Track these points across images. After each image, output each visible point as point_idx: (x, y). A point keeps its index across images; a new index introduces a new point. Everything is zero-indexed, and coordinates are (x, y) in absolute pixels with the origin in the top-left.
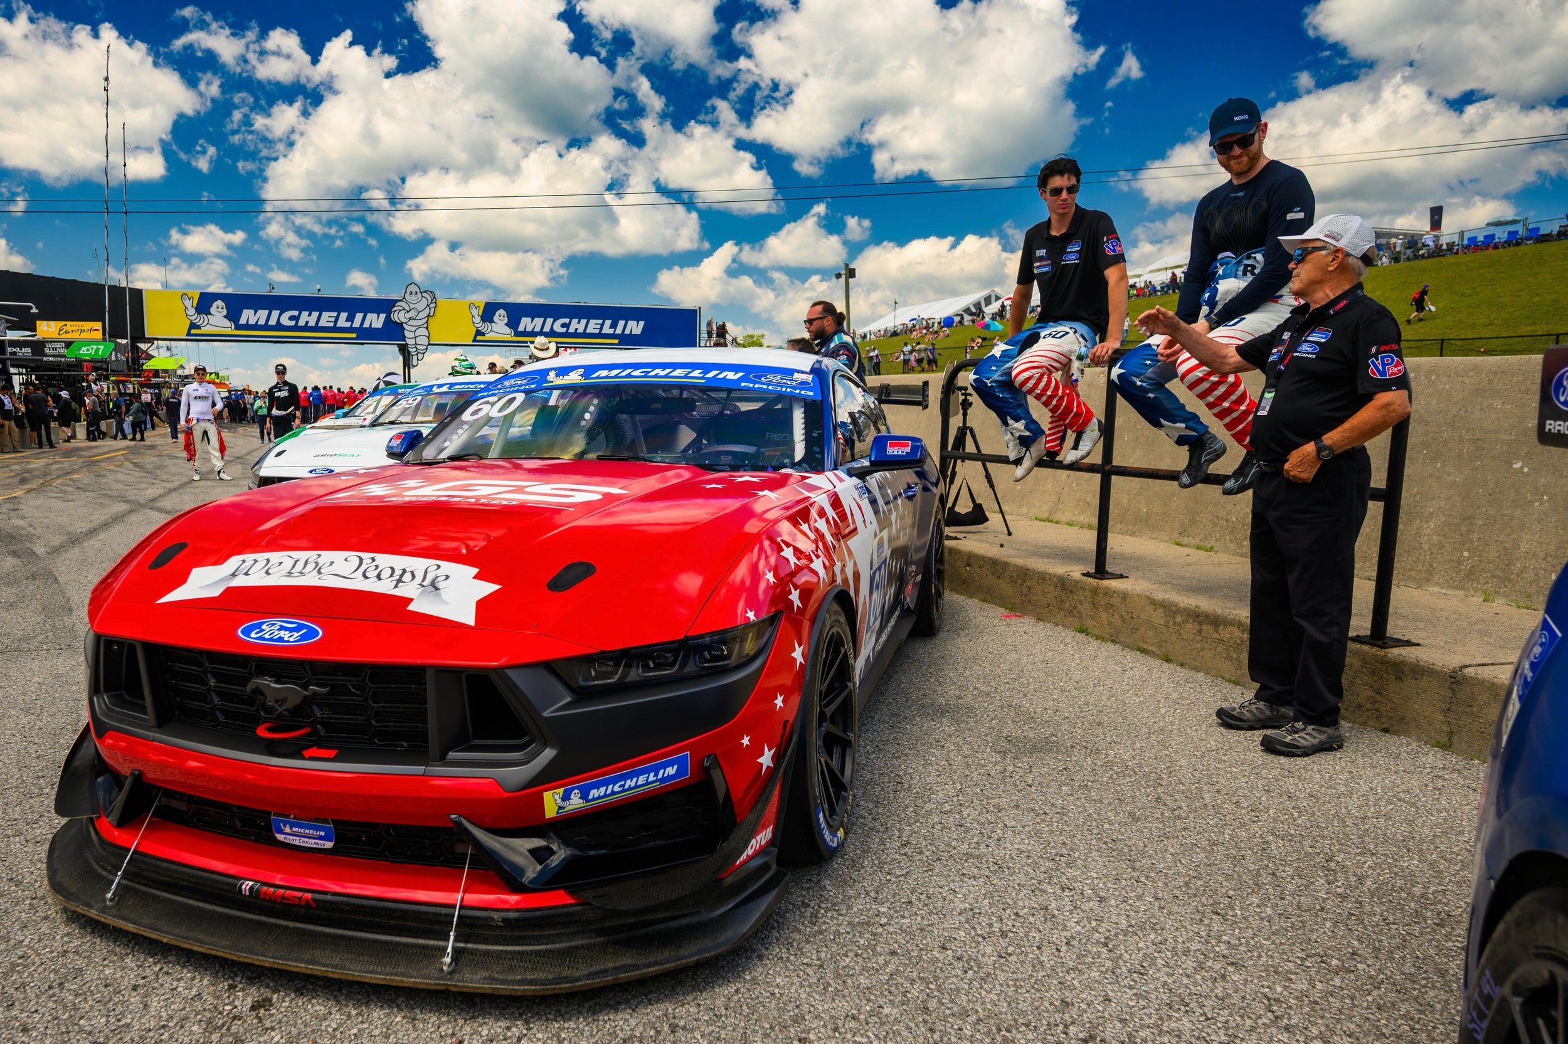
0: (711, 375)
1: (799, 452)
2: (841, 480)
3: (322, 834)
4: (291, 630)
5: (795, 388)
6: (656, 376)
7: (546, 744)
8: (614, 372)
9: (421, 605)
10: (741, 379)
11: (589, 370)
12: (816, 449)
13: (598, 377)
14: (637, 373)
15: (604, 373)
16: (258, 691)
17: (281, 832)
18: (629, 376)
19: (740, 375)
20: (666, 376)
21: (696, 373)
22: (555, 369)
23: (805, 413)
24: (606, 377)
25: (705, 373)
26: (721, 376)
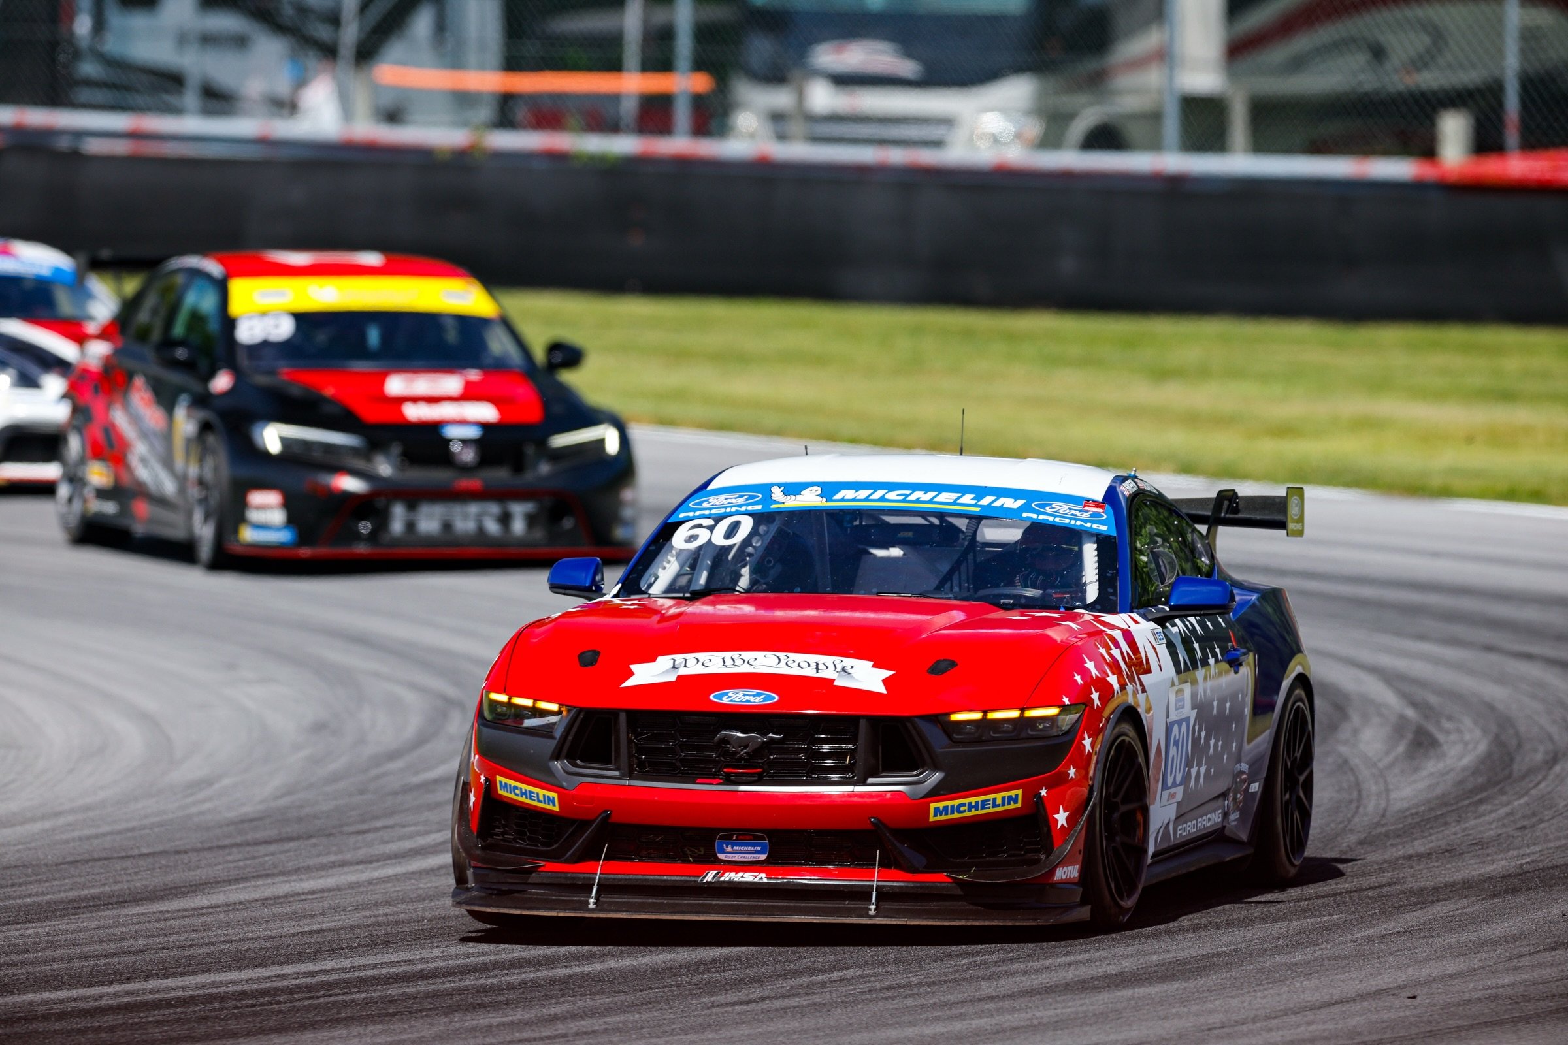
0: (986, 501)
1: (1092, 594)
2: (1136, 622)
3: (759, 849)
4: (754, 696)
5: (1086, 521)
6: (918, 501)
7: (936, 768)
8: (863, 494)
9: (840, 682)
10: (1022, 509)
11: (828, 489)
12: (1110, 590)
13: (843, 500)
14: (892, 495)
15: (849, 494)
16: (726, 741)
17: (723, 852)
18: (882, 499)
19: (1020, 502)
20: (931, 501)
21: (967, 499)
22: (779, 485)
23: (1097, 549)
24: (854, 500)
25: (978, 498)
26: (997, 504)
